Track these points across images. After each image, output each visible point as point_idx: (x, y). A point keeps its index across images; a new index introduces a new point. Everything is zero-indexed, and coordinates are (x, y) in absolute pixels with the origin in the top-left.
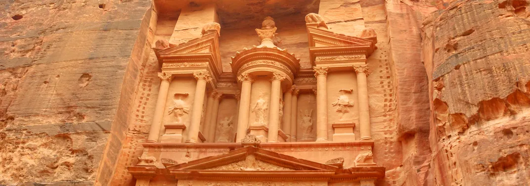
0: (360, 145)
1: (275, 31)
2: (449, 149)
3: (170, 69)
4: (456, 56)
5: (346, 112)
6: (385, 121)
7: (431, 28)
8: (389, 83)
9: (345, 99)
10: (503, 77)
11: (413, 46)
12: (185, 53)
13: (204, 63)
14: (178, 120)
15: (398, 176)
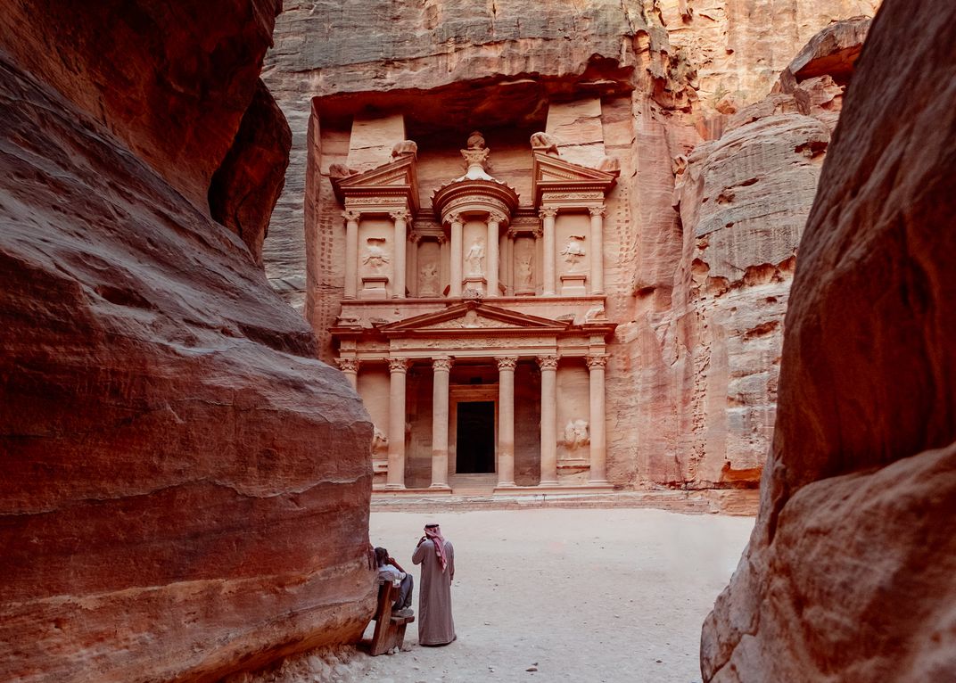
0: (591, 299)
1: (486, 154)
2: (701, 312)
3: (356, 206)
4: (729, 211)
5: (576, 262)
6: (618, 273)
7: (699, 168)
8: (627, 228)
9: (575, 246)
10: (781, 241)
11: (663, 183)
12: (373, 184)
13: (400, 198)
14: (377, 272)
15: (628, 331)
